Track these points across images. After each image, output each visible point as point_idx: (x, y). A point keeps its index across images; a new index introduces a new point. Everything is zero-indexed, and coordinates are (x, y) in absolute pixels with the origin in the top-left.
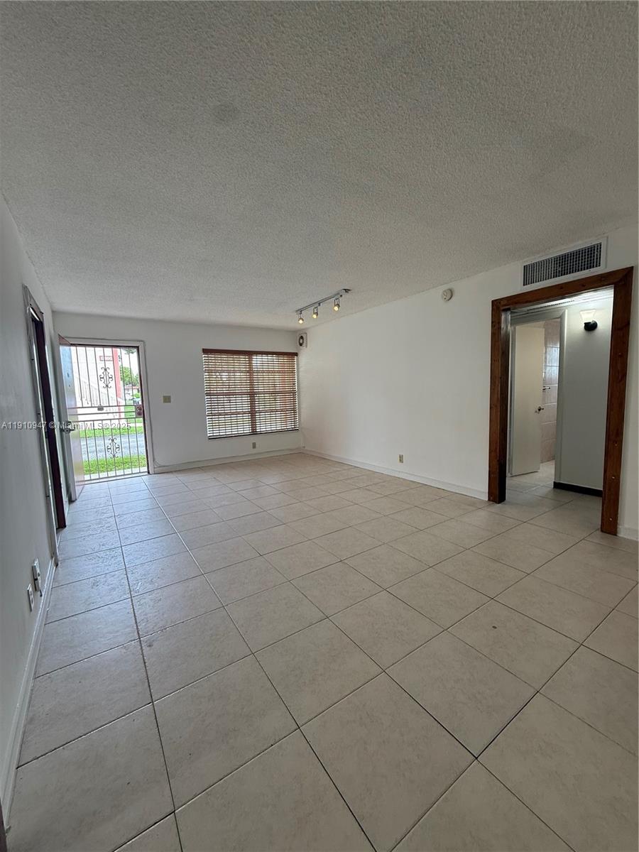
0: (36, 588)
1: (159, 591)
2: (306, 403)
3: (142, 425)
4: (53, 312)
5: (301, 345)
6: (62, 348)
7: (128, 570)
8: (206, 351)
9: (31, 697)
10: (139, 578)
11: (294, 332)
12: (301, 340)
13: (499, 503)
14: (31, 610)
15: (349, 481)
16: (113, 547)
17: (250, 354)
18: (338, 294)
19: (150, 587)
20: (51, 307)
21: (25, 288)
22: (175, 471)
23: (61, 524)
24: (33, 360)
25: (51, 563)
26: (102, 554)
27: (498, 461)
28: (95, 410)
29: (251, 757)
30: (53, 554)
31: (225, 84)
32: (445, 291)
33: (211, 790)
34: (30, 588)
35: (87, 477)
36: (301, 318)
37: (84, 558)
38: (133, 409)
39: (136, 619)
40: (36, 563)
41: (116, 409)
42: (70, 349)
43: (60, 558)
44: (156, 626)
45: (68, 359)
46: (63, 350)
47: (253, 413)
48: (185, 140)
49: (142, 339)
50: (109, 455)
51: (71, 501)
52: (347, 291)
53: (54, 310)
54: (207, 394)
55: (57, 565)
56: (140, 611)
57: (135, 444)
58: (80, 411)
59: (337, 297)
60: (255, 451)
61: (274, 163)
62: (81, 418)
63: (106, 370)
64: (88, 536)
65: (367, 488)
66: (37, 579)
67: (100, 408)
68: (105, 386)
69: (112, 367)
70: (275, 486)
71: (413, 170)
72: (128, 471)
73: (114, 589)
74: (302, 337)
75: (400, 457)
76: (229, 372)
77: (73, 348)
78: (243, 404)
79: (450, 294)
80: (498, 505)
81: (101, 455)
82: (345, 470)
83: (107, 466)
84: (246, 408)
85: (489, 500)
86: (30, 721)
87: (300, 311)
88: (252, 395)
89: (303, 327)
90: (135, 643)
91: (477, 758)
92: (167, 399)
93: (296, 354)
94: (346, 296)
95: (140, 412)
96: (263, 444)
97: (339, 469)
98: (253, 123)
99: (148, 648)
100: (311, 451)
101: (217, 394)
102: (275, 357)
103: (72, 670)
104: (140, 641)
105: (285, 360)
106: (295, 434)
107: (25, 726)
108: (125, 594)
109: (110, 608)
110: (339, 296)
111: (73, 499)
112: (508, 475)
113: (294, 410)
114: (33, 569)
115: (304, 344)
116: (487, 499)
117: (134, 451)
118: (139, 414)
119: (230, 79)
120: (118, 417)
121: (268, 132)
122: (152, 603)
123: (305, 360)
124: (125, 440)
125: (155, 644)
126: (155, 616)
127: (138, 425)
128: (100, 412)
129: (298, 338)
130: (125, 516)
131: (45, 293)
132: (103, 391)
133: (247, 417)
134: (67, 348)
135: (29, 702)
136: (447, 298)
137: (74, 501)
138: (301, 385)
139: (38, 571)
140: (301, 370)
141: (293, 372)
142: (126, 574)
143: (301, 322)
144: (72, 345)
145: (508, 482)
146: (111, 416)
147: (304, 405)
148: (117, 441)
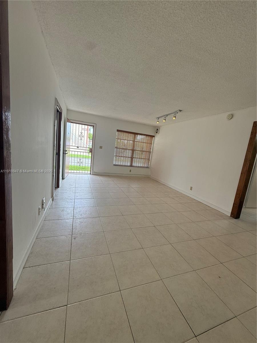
0: (43, 208)
1: (83, 219)
2: (154, 157)
3: (91, 155)
4: (67, 110)
5: (157, 133)
6: (68, 123)
7: (75, 209)
8: (118, 131)
9: (33, 245)
10: (77, 212)
11: (155, 127)
12: (157, 131)
13: (235, 219)
14: (39, 215)
15: (166, 193)
16: (72, 198)
17: (136, 134)
18: (176, 112)
19: (80, 217)
20: (67, 108)
21: (56, 99)
22: (100, 175)
23: (58, 186)
24: (55, 126)
25: (51, 199)
26: (68, 200)
27: (240, 199)
28: (76, 148)
29: (99, 295)
30: (52, 196)
31: (137, 8)
32: (229, 115)
33: (82, 302)
34: (40, 207)
35: (70, 171)
36: (158, 121)
37: (62, 200)
38: (89, 149)
39: (73, 227)
40: (44, 199)
41: (85, 149)
42: (71, 124)
43: (55, 198)
44: (78, 232)
45: (69, 128)
46: (68, 124)
47: (132, 158)
48: (118, 37)
49: (96, 123)
50: (78, 165)
51: (63, 179)
52: (180, 111)
53: (68, 109)
54: (116, 148)
55: (53, 200)
56: (75, 225)
57: (87, 162)
58: (71, 147)
59: (175, 113)
60: (130, 173)
61: (155, 48)
62: (71, 150)
63: (81, 133)
64: (65, 192)
65: (173, 198)
66: (43, 204)
67: (78, 147)
68: (80, 139)
69: (84, 132)
70: (135, 189)
71: (224, 51)
72: (84, 172)
73: (68, 214)
74: (158, 130)
75: (191, 187)
76: (128, 140)
77: (72, 124)
78: (129, 153)
79: (232, 116)
80: (236, 220)
81: (76, 164)
82: (165, 188)
83: (77, 169)
84: (130, 155)
85: (231, 216)
86: (31, 253)
87: (159, 118)
88: (133, 150)
89: (159, 125)
90: (70, 236)
91: (196, 337)
92: (101, 147)
93: (154, 136)
94: (180, 113)
95: (91, 151)
96: (134, 171)
97: (162, 187)
98: (147, 27)
99: (74, 240)
100: (152, 177)
101: (120, 148)
102: (145, 136)
103: (48, 239)
104: (72, 236)
105: (149, 138)
106: (147, 169)
107: (29, 254)
108: (71, 217)
109: (65, 221)
110: (176, 113)
111: (64, 178)
112: (244, 206)
113: (149, 159)
114: (43, 200)
115: (158, 133)
116: (230, 216)
117: (87, 165)
118: (90, 151)
119: (139, 5)
120: (85, 151)
121: (154, 32)
122: (79, 223)
123: (157, 140)
124: (84, 160)
125: (77, 239)
126: (79, 228)
127: (89, 155)
128: (78, 148)
129: (156, 130)
130: (78, 188)
131: (65, 102)
132: (80, 141)
133: (130, 159)
134: (70, 123)
135: (33, 247)
136: (230, 118)
137: (64, 179)
138: (154, 150)
139: (44, 202)
140: (155, 143)
141: (151, 144)
142: (74, 210)
143: (158, 123)
144: (72, 122)
145: (243, 210)
146: (83, 151)
147: (153, 158)
148: (82, 160)
